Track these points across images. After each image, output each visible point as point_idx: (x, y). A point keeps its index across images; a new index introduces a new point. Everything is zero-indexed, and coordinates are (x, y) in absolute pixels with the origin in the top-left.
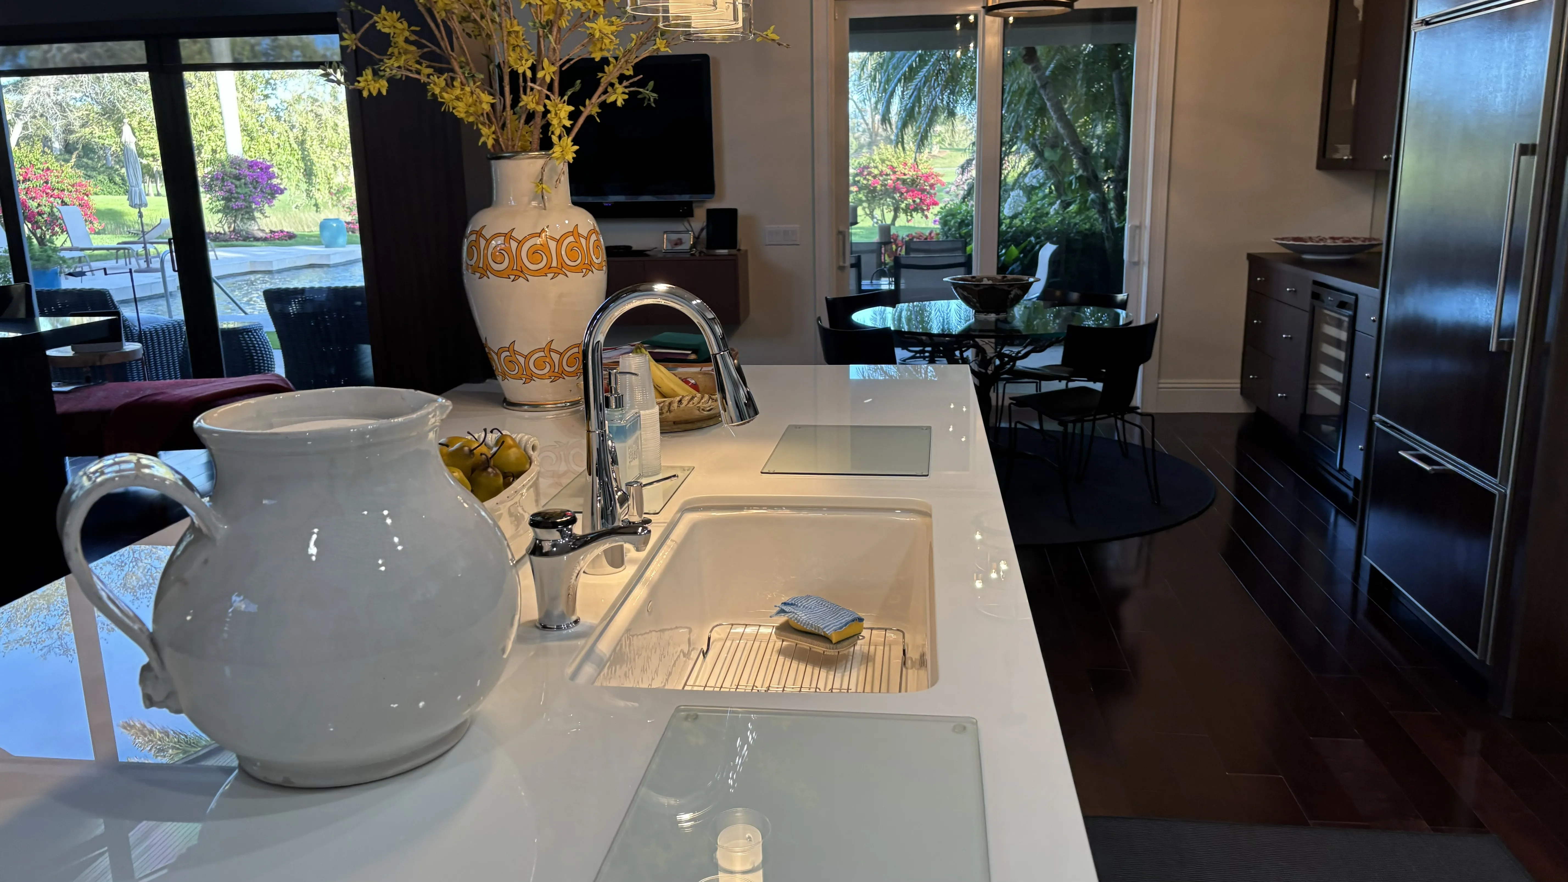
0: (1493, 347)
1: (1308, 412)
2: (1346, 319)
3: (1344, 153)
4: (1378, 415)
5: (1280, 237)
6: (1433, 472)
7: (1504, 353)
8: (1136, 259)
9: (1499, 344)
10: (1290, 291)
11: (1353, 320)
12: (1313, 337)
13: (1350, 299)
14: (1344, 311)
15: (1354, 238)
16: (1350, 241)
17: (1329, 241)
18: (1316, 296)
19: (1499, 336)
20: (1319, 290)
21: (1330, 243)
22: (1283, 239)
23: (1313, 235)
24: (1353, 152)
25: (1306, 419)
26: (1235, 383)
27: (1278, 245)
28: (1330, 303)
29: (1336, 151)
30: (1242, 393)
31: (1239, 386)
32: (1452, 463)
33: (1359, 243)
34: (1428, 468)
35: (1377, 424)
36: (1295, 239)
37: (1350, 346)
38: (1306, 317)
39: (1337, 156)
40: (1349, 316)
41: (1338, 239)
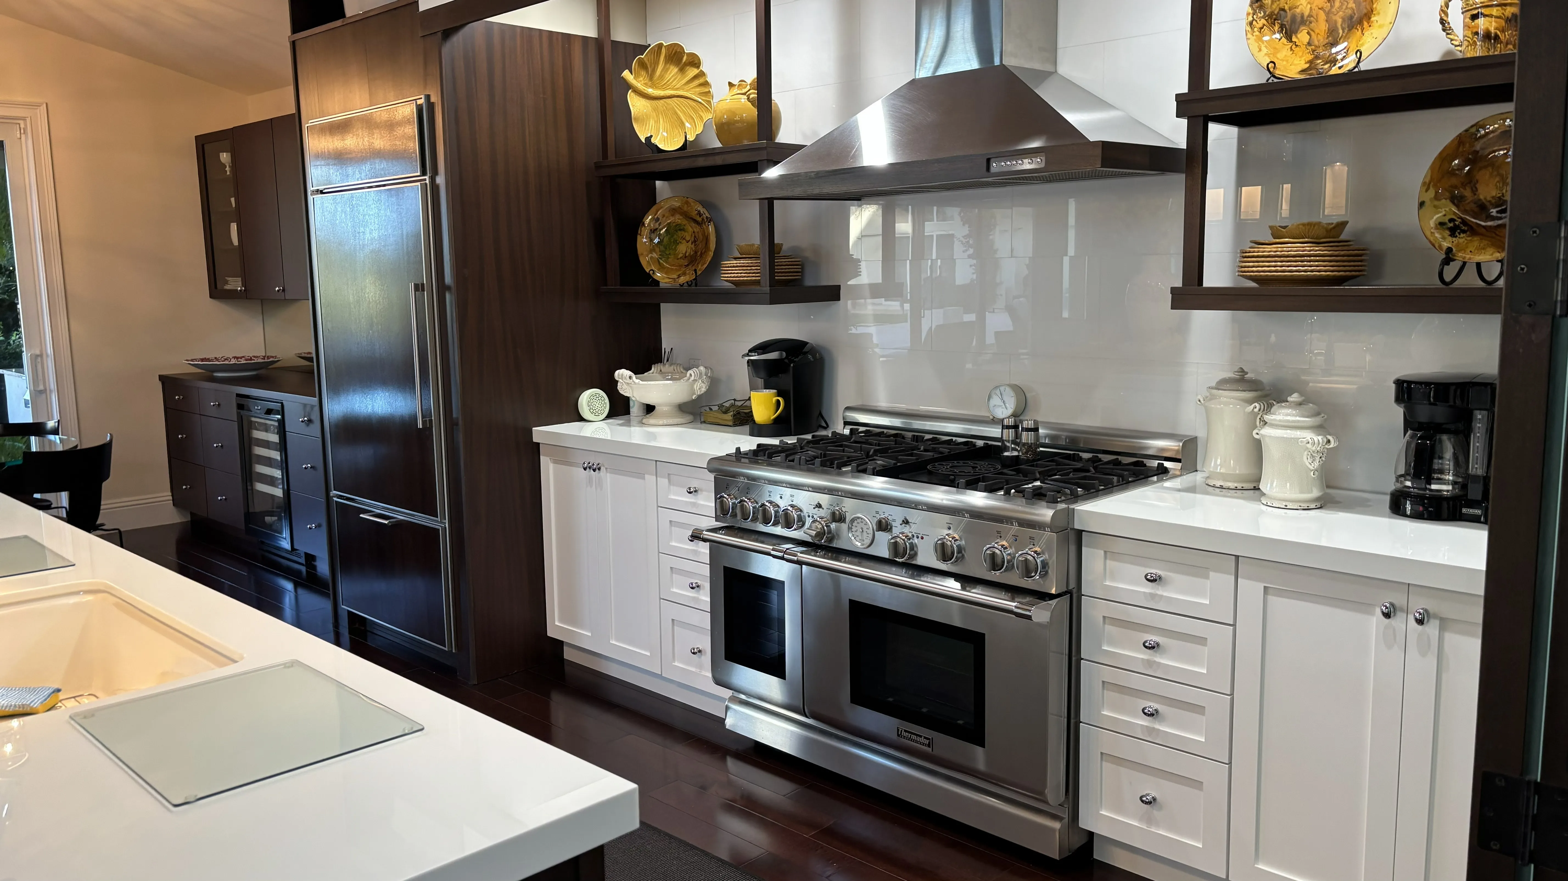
0: (420, 426)
1: (251, 510)
2: (276, 424)
3: (235, 284)
4: (334, 492)
5: (190, 359)
6: (390, 524)
7: (427, 429)
8: (41, 387)
9: (424, 422)
10: (213, 405)
11: (282, 423)
12: (246, 443)
13: (276, 406)
14: (272, 416)
15: (254, 357)
16: (251, 359)
17: (232, 360)
18: (240, 407)
19: (423, 418)
20: (243, 401)
21: (233, 361)
22: (192, 360)
23: (218, 356)
24: (244, 284)
25: (250, 517)
26: (167, 495)
27: (189, 365)
28: (258, 411)
29: (226, 282)
30: (174, 505)
31: (171, 498)
32: (402, 514)
33: (260, 360)
34: (386, 522)
35: (335, 499)
36: (202, 360)
37: (283, 446)
38: (235, 425)
39: (227, 287)
40: (278, 420)
41: (241, 358)
